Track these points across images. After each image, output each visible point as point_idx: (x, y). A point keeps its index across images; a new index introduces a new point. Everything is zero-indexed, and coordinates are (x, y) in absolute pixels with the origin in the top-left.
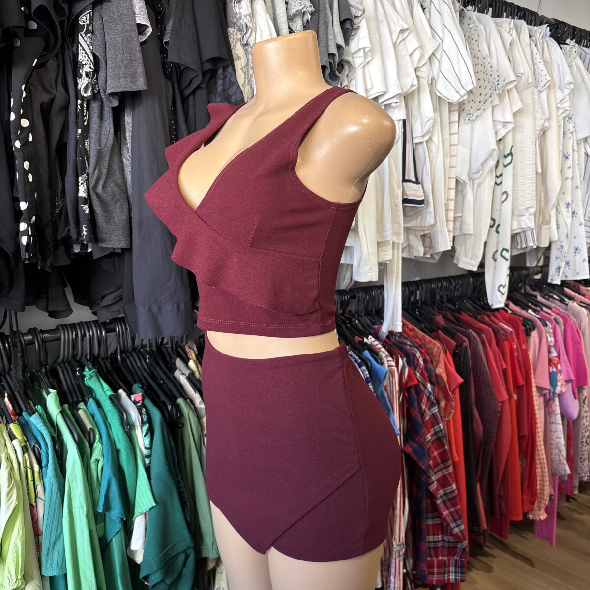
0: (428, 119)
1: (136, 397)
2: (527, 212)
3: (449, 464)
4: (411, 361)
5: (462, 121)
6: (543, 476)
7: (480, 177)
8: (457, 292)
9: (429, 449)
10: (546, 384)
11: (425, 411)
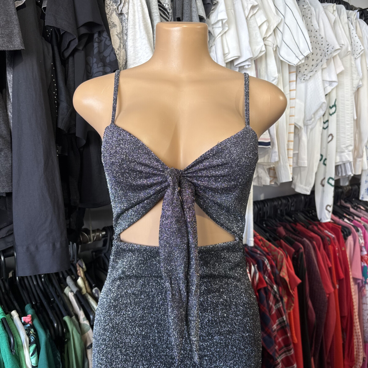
0: (274, 78)
1: (25, 319)
2: (347, 150)
3: (291, 348)
4: (261, 268)
5: (298, 80)
6: (358, 345)
7: (313, 123)
8: (293, 208)
9: (275, 337)
10: (359, 275)
11: (272, 306)
